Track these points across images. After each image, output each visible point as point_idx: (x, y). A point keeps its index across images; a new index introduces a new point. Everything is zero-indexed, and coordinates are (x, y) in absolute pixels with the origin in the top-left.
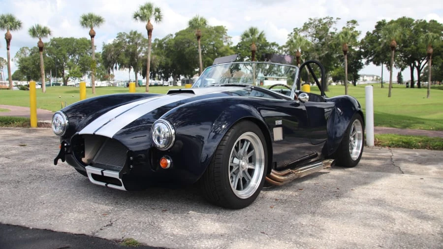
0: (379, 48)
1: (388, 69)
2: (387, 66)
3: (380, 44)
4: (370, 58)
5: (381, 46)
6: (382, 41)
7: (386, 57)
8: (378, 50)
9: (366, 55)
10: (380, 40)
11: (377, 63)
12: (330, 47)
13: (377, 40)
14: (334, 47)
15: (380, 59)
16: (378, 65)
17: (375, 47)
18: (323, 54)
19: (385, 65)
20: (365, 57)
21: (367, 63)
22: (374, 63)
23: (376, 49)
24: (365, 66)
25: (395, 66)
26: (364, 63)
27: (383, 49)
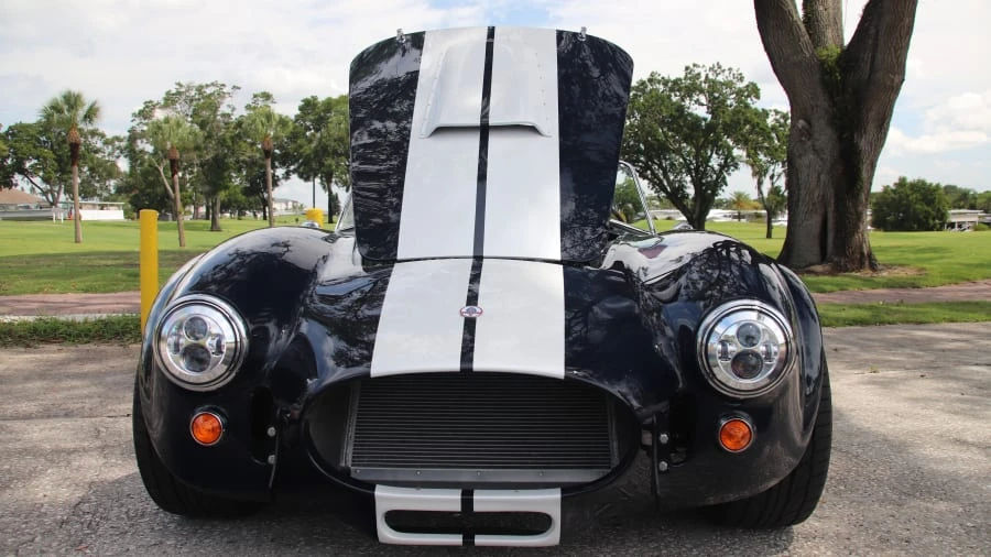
0: (308, 149)
1: (324, 188)
2: (322, 183)
3: (310, 141)
4: (292, 168)
5: (313, 145)
6: (313, 135)
7: (322, 165)
8: (308, 152)
9: (285, 160)
10: (308, 133)
11: (305, 176)
12: (222, 142)
13: (304, 134)
14: (231, 144)
15: (312, 169)
16: (307, 179)
17: (301, 147)
18: (208, 157)
19: (318, 180)
20: (283, 164)
21: (287, 176)
22: (301, 176)
23: (302, 151)
24: (283, 181)
25: (336, 183)
26: (281, 176)
27: (316, 151)
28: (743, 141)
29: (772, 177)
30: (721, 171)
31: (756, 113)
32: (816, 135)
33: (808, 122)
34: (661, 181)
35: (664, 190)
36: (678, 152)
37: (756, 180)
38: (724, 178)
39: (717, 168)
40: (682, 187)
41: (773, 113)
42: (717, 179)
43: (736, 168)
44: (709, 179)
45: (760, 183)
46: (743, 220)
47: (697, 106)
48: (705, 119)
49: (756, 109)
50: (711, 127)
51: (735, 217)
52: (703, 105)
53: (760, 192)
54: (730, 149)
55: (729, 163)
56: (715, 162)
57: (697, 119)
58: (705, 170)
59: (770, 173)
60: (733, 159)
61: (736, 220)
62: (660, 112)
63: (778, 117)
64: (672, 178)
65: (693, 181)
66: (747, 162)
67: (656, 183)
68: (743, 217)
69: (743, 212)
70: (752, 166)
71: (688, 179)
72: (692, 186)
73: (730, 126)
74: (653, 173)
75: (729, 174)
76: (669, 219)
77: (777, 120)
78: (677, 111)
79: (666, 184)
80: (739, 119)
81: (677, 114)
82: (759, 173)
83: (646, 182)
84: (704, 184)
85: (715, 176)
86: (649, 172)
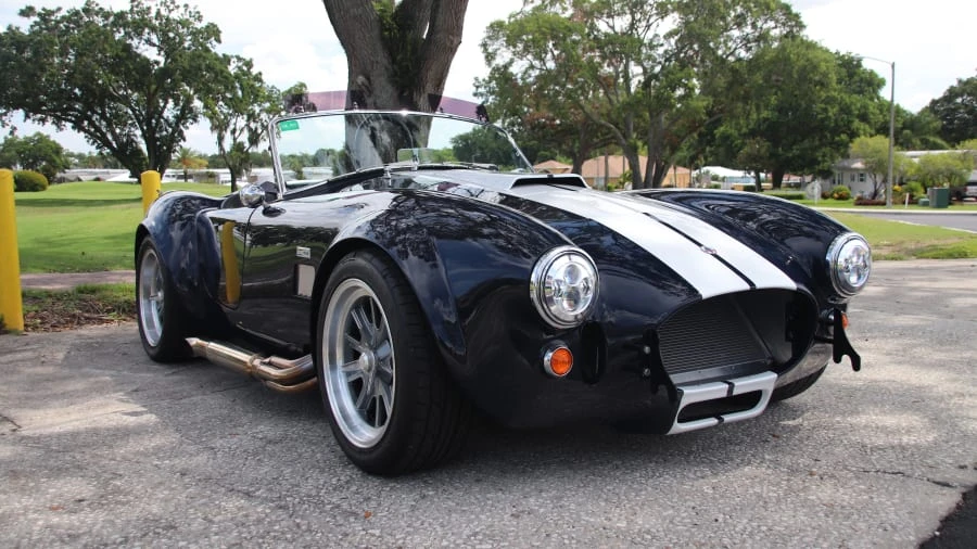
28: (205, 92)
29: (234, 132)
30: (177, 124)
31: (217, 58)
32: (377, 92)
33: (368, 78)
34: (104, 135)
35: (109, 145)
36: (126, 100)
37: (215, 135)
38: (181, 132)
39: (172, 119)
40: (131, 142)
41: (235, 60)
42: (173, 133)
43: (195, 120)
44: (165, 133)
45: (221, 139)
46: (190, 181)
47: (147, 46)
48: (157, 63)
49: (215, 54)
50: (165, 72)
51: (180, 177)
52: (154, 45)
53: (221, 148)
54: (189, 100)
55: (186, 114)
56: (170, 111)
57: (146, 64)
58: (158, 122)
59: (232, 127)
60: (191, 110)
61: (183, 181)
62: (103, 51)
63: (240, 64)
64: (118, 131)
65: (144, 136)
66: (204, 114)
67: (97, 137)
68: (191, 177)
69: (190, 171)
70: (211, 118)
71: (139, 132)
72: (144, 142)
73: (189, 72)
74: (91, 123)
75: (187, 128)
76: (98, 179)
77: (239, 68)
78: (123, 50)
79: (110, 137)
80: (200, 65)
81: (124, 54)
82: (220, 127)
83: (82, 134)
84: (158, 139)
85: (170, 130)
86: (86, 123)
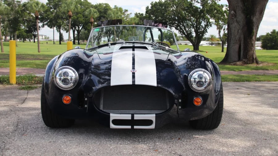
0: (52, 16)
1: (58, 31)
2: (57, 29)
3: (52, 13)
4: (45, 23)
5: (54, 15)
6: (53, 11)
7: (57, 22)
8: (51, 17)
9: (42, 20)
10: (51, 10)
11: (51, 26)
12: (17, 12)
13: (50, 10)
14: (21, 13)
15: (53, 24)
16: (51, 27)
17: (49, 15)
18: (11, 18)
19: (55, 28)
20: (41, 21)
21: (43, 26)
22: (49, 26)
23: (49, 17)
24: (41, 28)
25: (62, 29)
26: (41, 26)
27: (54, 17)
28: (213, 16)
29: (224, 30)
30: (205, 28)
31: (219, 6)
32: (238, 16)
33: (235, 11)
34: (183, 31)
35: (184, 34)
36: (190, 20)
37: (218, 31)
38: (206, 30)
39: (204, 26)
40: (191, 33)
41: (225, 6)
42: (204, 30)
43: (211, 26)
44: (201, 30)
45: (220, 32)
46: (213, 45)
47: (197, 3)
48: (200, 8)
49: (219, 4)
50: (202, 11)
51: (210, 44)
52: (199, 3)
53: (220, 35)
54: (209, 19)
55: (208, 24)
56: (203, 24)
57: (197, 8)
58: (199, 26)
59: (224, 28)
60: (210, 23)
61: (211, 45)
62: (183, 5)
63: (227, 7)
64: (187, 30)
65: (195, 31)
66: (215, 24)
67: (181, 31)
68: (214, 44)
69: (213, 42)
70: (217, 25)
71: (193, 30)
72: (195, 33)
73: (209, 11)
74: (180, 28)
75: (208, 28)
76: (186, 44)
77: (226, 8)
78: (190, 5)
79: (185, 31)
80: (212, 8)
81: (190, 6)
82: (220, 28)
83: (178, 31)
84: (199, 32)
85: (203, 29)
86: (179, 27)
